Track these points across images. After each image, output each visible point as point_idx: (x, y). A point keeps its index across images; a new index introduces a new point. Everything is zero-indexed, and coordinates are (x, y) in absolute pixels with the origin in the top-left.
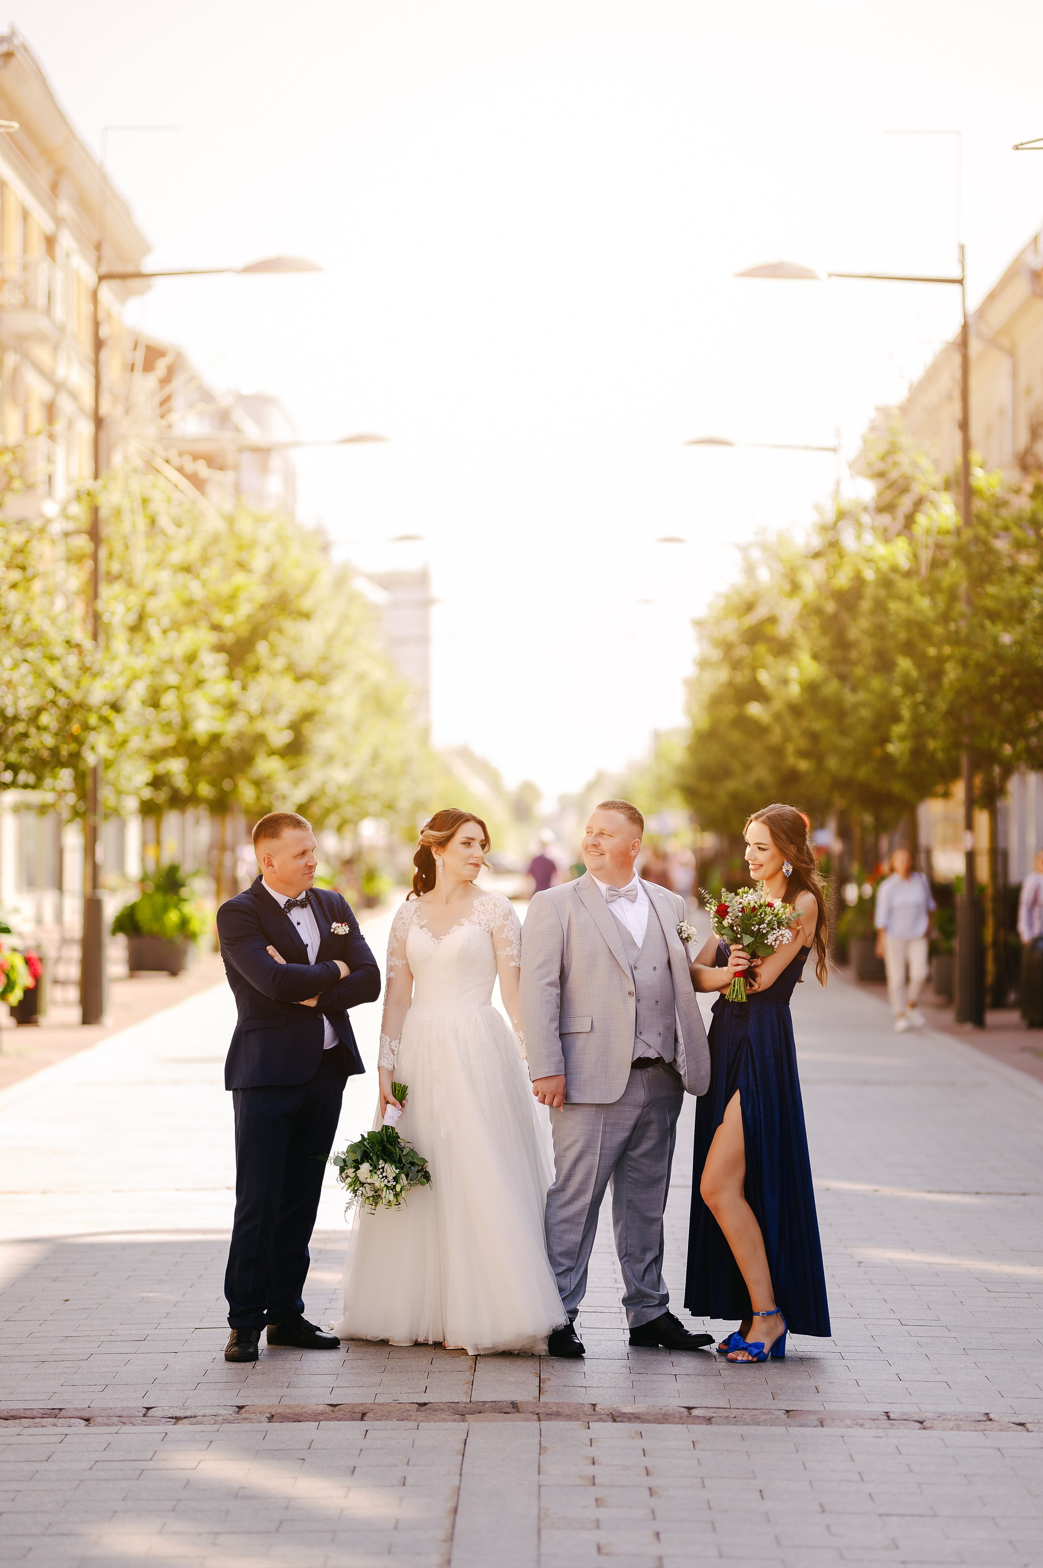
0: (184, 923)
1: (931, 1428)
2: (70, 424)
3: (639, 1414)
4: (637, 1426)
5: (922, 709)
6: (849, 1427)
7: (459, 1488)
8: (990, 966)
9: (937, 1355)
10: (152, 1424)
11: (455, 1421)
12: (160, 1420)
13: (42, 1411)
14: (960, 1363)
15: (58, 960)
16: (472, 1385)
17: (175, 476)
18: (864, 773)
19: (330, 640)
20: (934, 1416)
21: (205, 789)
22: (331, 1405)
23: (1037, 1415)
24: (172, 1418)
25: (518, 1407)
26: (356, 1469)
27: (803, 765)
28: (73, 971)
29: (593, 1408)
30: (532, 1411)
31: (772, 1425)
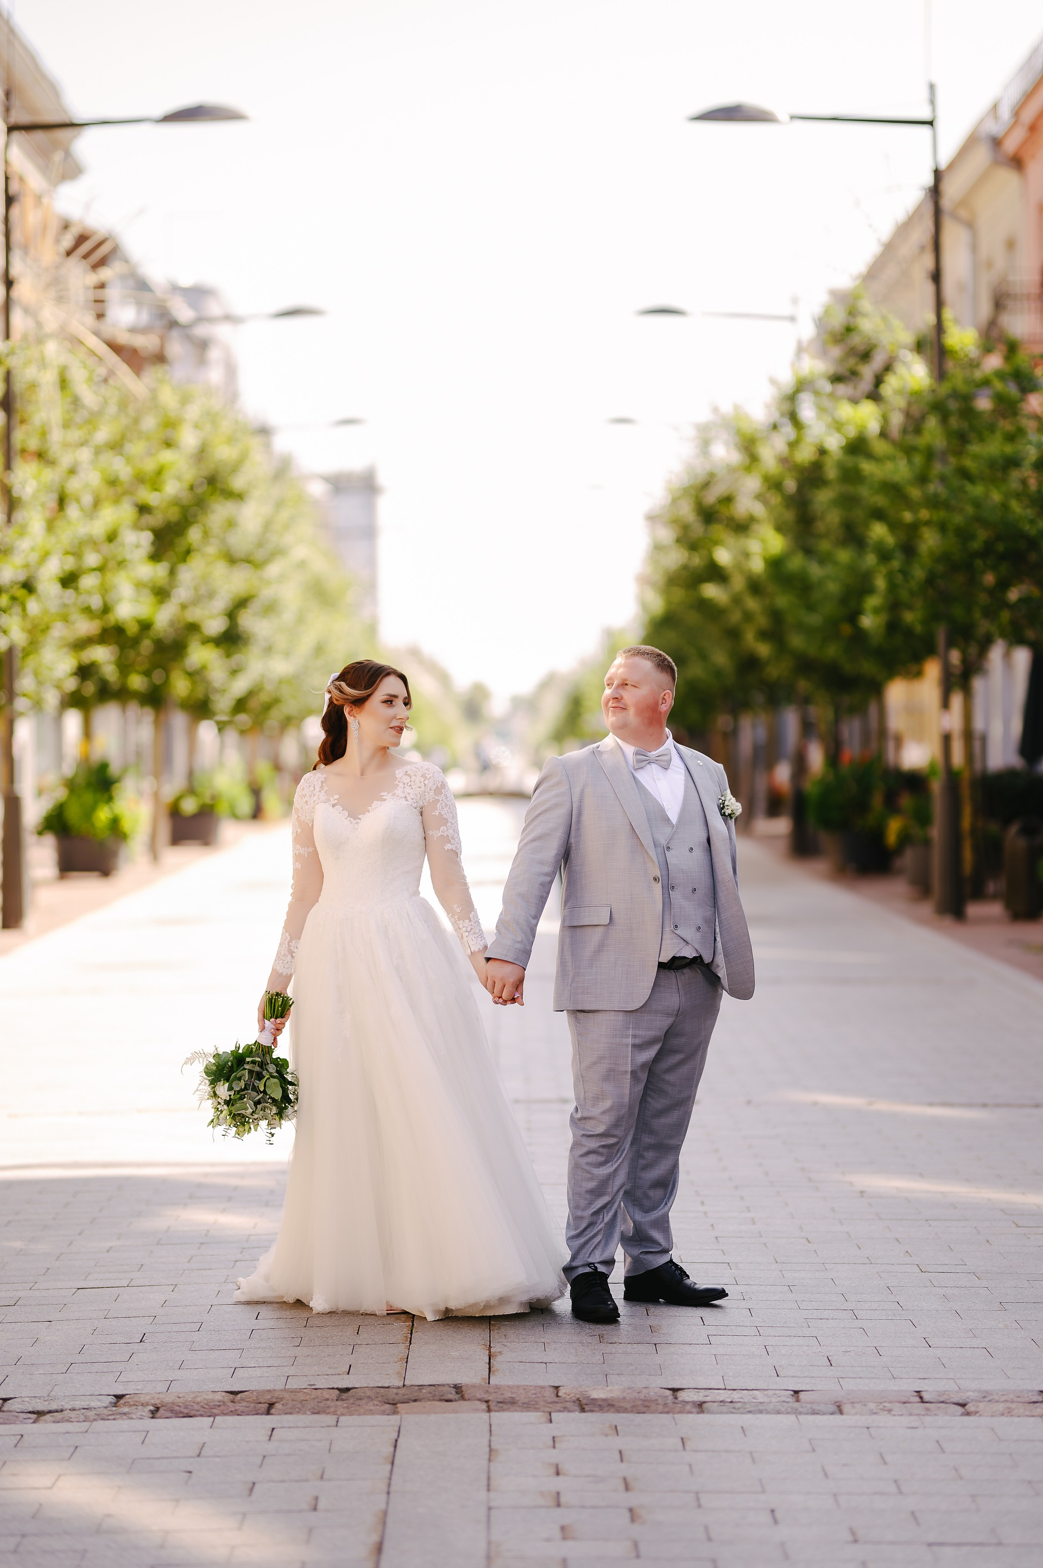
0: (115, 823)
1: (976, 1413)
3: (612, 1400)
4: (612, 1418)
5: (899, 579)
6: (875, 1413)
7: (385, 1513)
8: (969, 855)
9: (969, 1312)
10: (7, 1422)
11: (383, 1413)
12: (17, 1417)
14: (999, 1322)
16: (407, 1362)
18: (832, 651)
19: (267, 525)
20: (977, 1396)
21: (136, 682)
22: (232, 1393)
24: (33, 1413)
25: (462, 1392)
26: (257, 1486)
27: (764, 650)
29: (556, 1392)
30: (479, 1397)
31: (778, 1412)
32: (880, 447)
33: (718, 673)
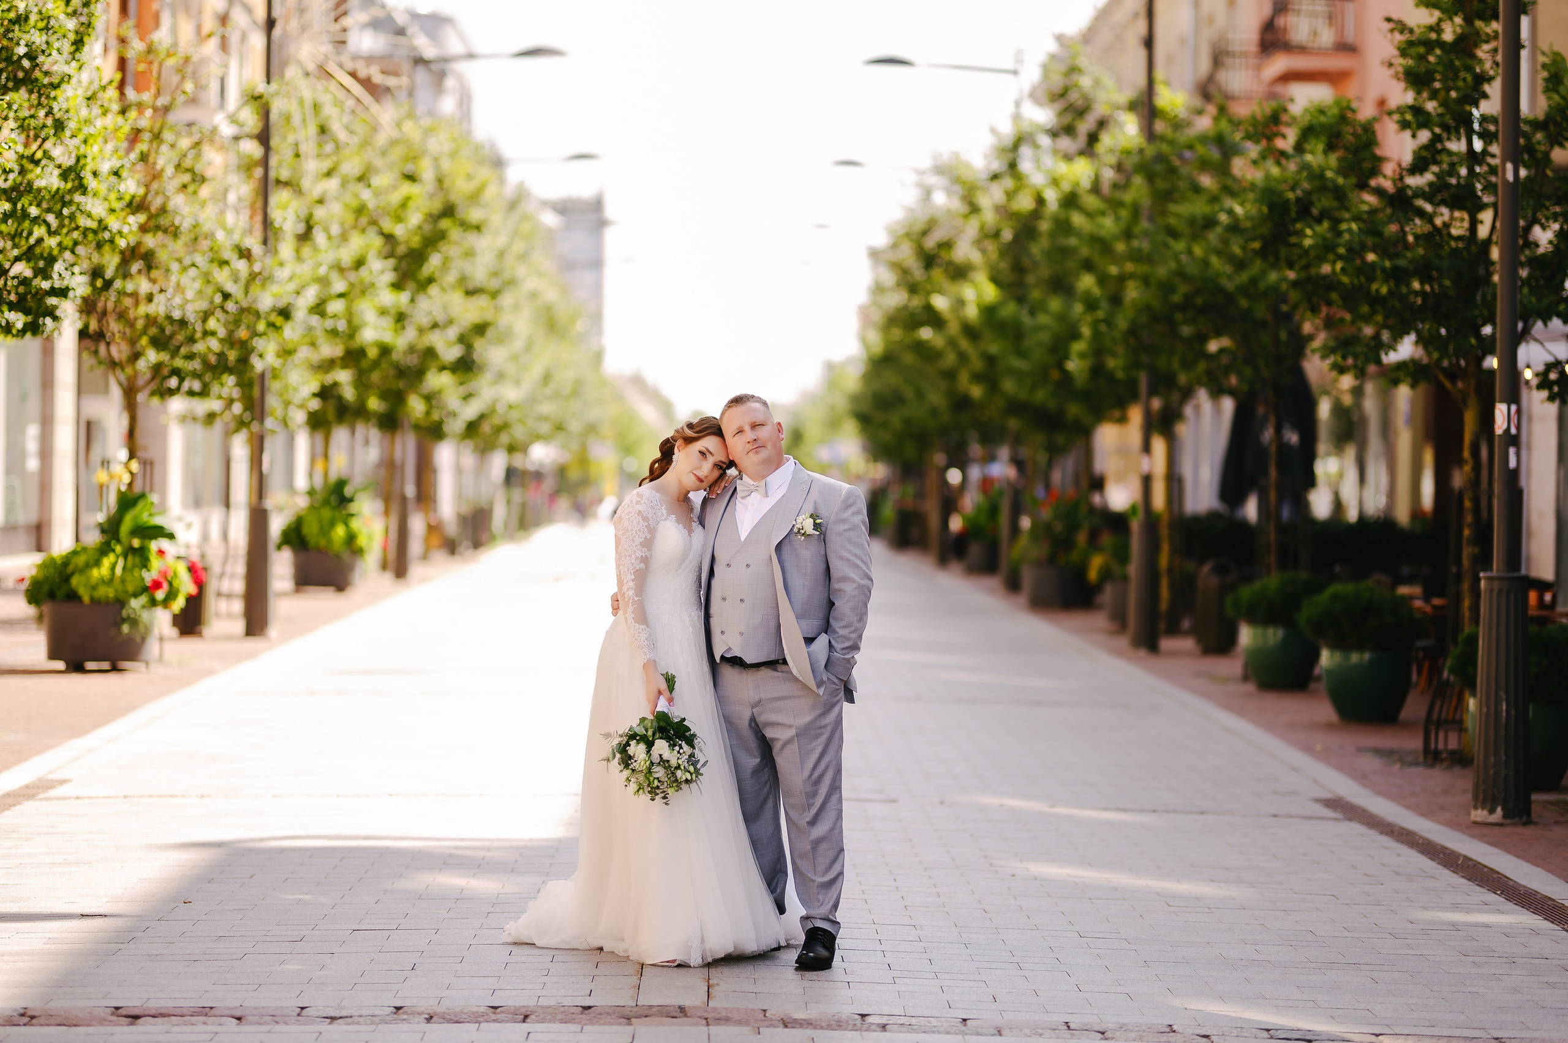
0: (351, 538)
1: (1113, 1038)
2: (244, 37)
3: (811, 1020)
4: (810, 1032)
5: (1104, 327)
6: (1029, 1036)
8: (1165, 592)
9: (1118, 967)
10: (306, 1024)
11: (620, 1024)
12: (314, 1020)
13: (192, 1009)
14: (1142, 975)
15: (222, 575)
16: (639, 989)
17: (348, 81)
18: (1041, 396)
19: (501, 255)
20: (1116, 1027)
21: (374, 403)
22: (492, 1007)
23: (1222, 1027)
24: (327, 1018)
25: (685, 1011)
27: (976, 392)
28: (238, 586)
29: (764, 1013)
30: (700, 1015)
31: (948, 1033)
32: (1091, 202)
33: (934, 412)
